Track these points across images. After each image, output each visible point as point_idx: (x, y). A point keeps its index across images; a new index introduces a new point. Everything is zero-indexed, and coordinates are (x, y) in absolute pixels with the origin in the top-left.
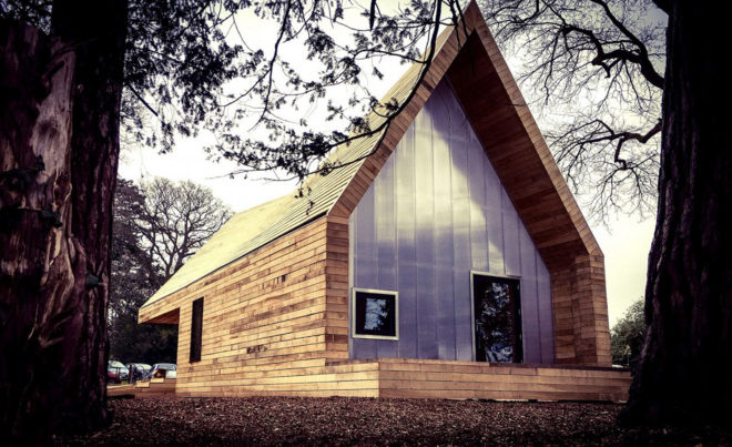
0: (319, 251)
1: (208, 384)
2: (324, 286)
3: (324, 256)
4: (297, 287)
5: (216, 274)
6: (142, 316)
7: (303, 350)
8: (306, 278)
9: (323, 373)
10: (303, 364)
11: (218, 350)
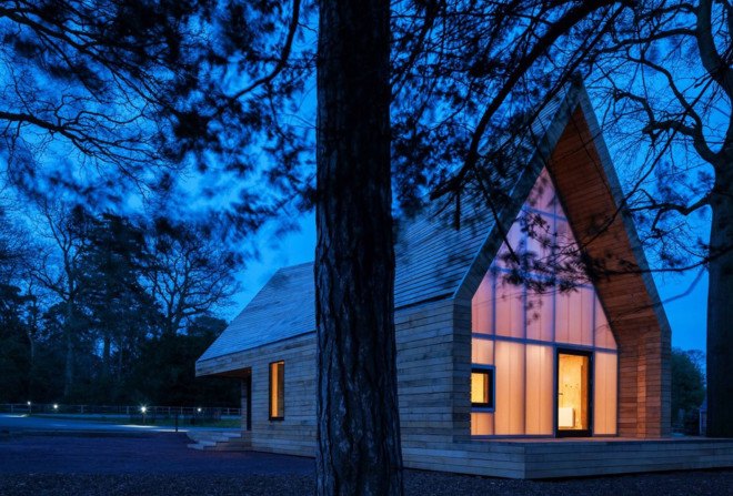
0: (444, 332)
1: (296, 443)
2: (451, 367)
3: (451, 338)
4: (412, 364)
5: (299, 340)
6: (200, 370)
7: (423, 425)
8: (425, 357)
9: (449, 449)
10: (424, 438)
11: (307, 413)
